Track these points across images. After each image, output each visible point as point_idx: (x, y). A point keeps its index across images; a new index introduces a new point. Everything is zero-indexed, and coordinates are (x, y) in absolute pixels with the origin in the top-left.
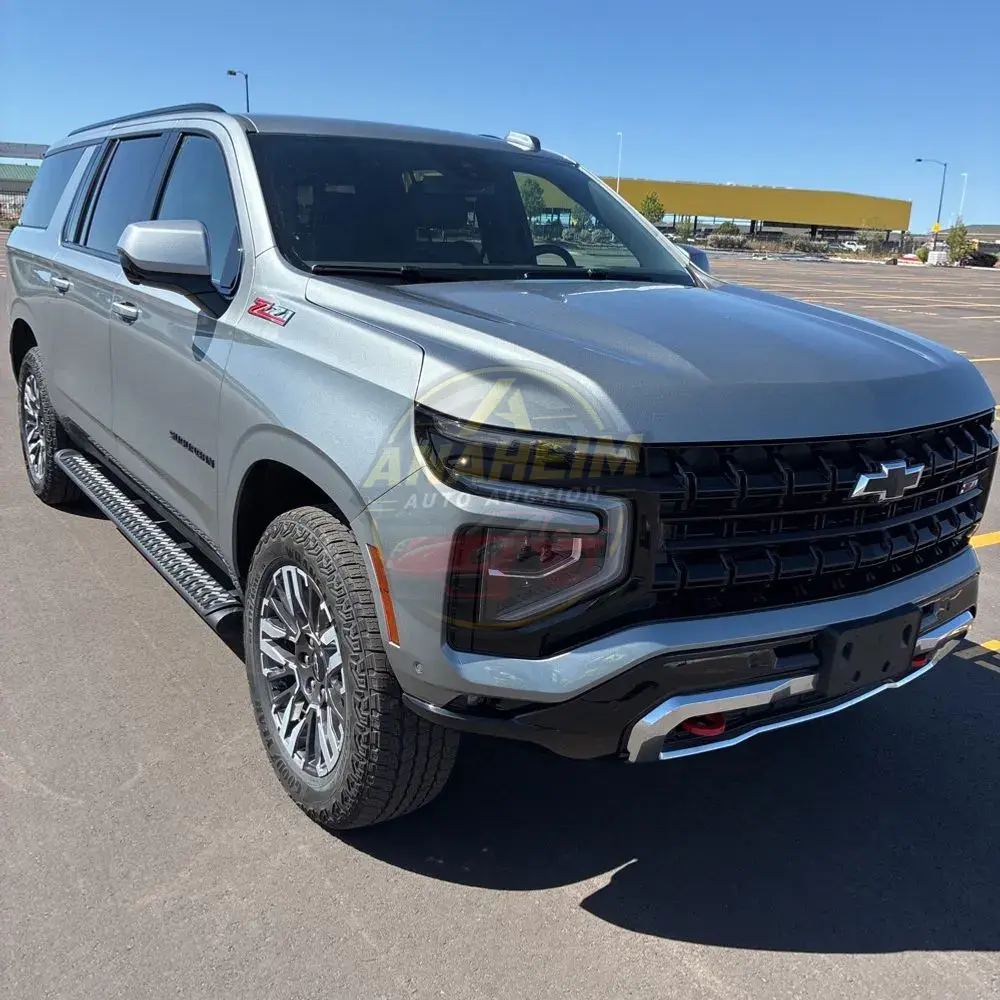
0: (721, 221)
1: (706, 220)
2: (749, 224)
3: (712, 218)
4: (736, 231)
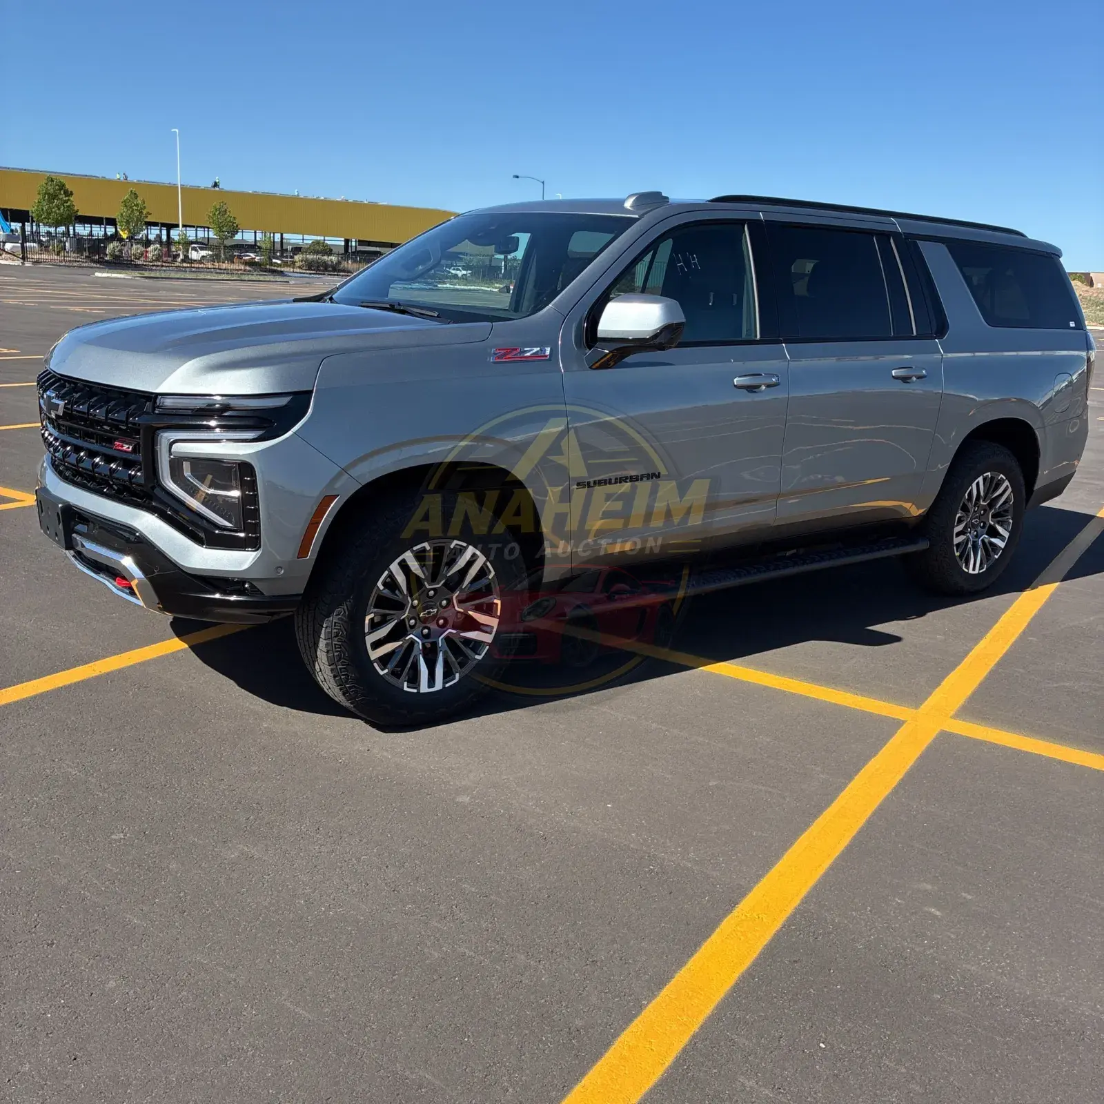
0: (310, 239)
1: (293, 238)
2: (343, 243)
3: (300, 237)
4: (328, 251)
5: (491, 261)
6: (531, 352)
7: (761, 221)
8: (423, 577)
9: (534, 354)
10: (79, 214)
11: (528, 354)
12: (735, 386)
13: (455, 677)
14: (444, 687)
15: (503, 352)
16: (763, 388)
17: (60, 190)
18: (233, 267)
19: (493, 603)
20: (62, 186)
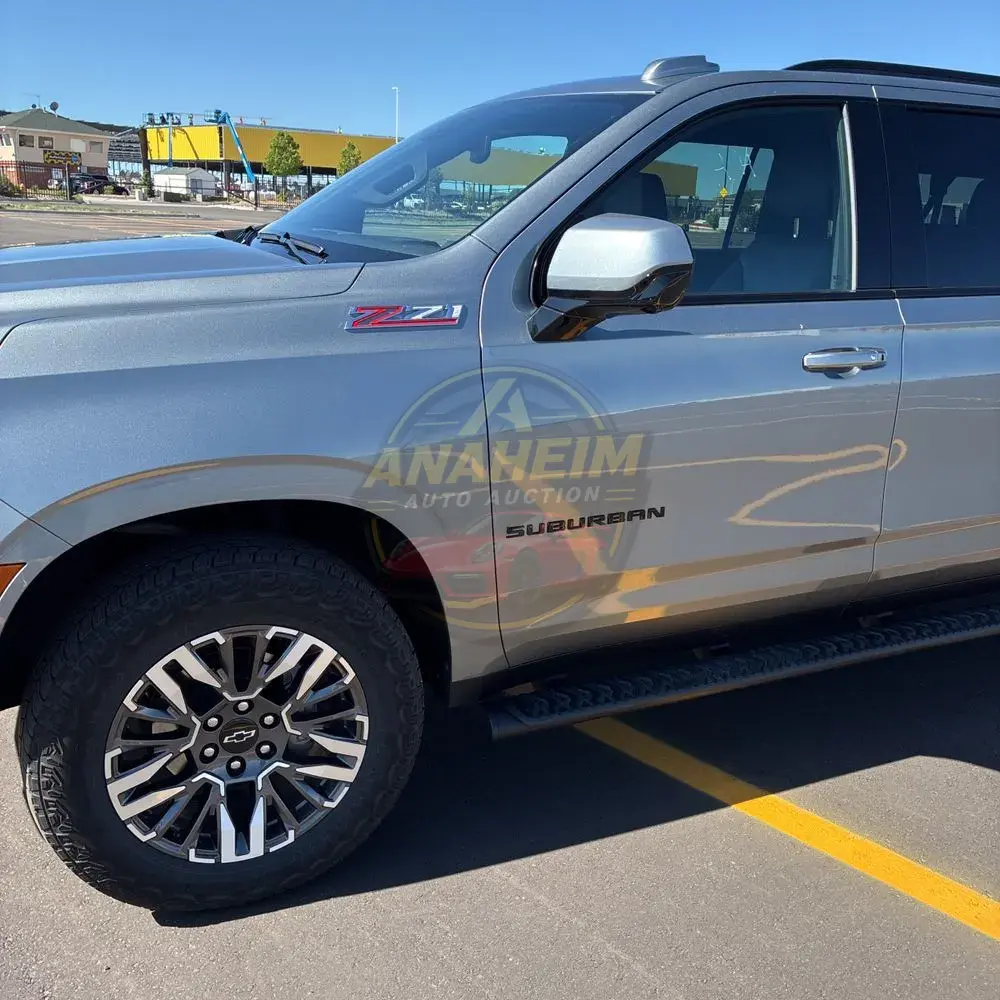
5: (676, 201)
6: (425, 314)
7: (874, 99)
8: (219, 686)
9: (429, 316)
10: (304, 164)
11: (419, 317)
12: (805, 368)
13: (287, 835)
14: (267, 853)
15: (369, 312)
16: (856, 370)
17: (289, 143)
18: (438, 214)
19: (354, 722)
20: (290, 140)
